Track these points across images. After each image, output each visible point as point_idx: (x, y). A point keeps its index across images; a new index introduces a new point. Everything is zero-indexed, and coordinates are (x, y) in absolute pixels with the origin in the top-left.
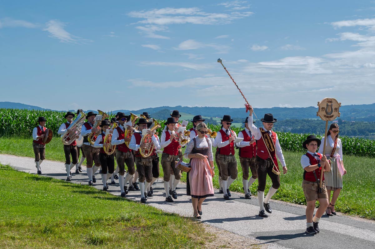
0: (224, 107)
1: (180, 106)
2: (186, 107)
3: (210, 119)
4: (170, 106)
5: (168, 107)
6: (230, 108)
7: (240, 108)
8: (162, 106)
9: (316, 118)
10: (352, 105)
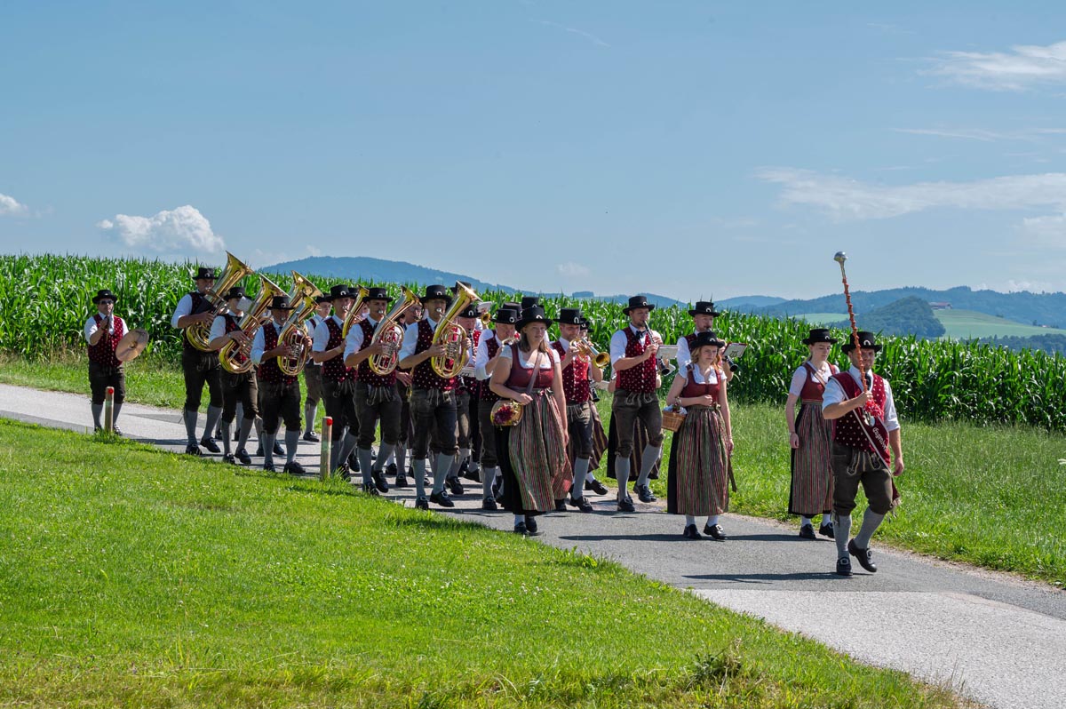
1: (965, 289)
2: (989, 291)
4: (929, 288)
5: (922, 290)
8: (901, 287)
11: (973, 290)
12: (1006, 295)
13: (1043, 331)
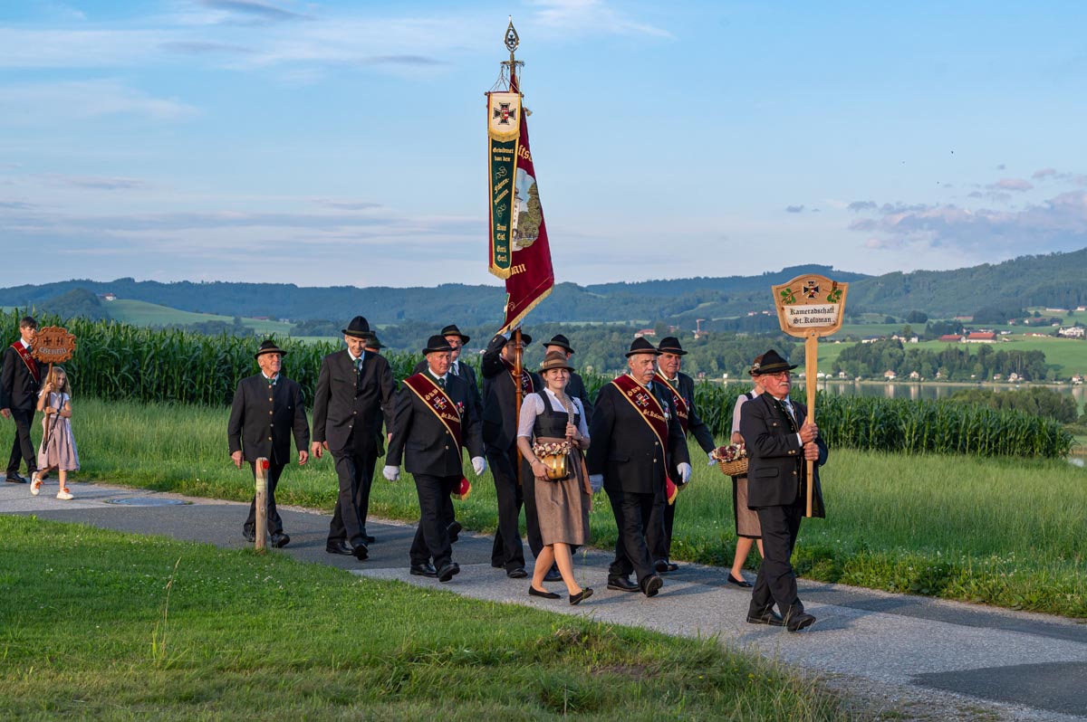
0: (277, 285)
1: (130, 280)
2: (151, 281)
3: (232, 323)
4: (94, 280)
5: (88, 282)
6: (299, 286)
7: (332, 288)
8: (69, 280)
9: (583, 321)
10: (698, 278)
11: (138, 280)
12: (168, 285)
13: (205, 318)
